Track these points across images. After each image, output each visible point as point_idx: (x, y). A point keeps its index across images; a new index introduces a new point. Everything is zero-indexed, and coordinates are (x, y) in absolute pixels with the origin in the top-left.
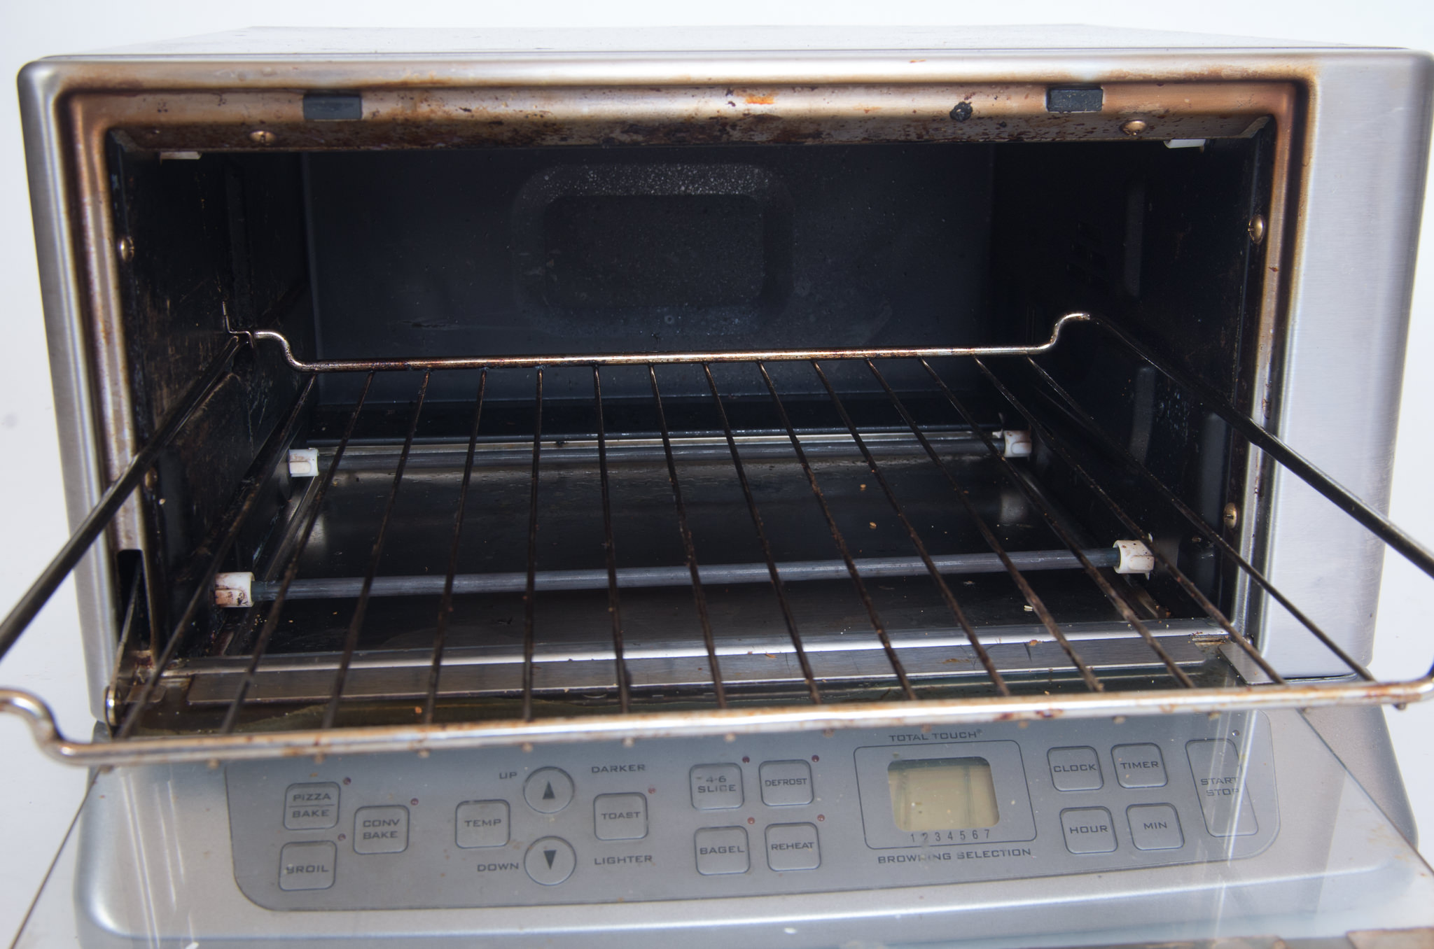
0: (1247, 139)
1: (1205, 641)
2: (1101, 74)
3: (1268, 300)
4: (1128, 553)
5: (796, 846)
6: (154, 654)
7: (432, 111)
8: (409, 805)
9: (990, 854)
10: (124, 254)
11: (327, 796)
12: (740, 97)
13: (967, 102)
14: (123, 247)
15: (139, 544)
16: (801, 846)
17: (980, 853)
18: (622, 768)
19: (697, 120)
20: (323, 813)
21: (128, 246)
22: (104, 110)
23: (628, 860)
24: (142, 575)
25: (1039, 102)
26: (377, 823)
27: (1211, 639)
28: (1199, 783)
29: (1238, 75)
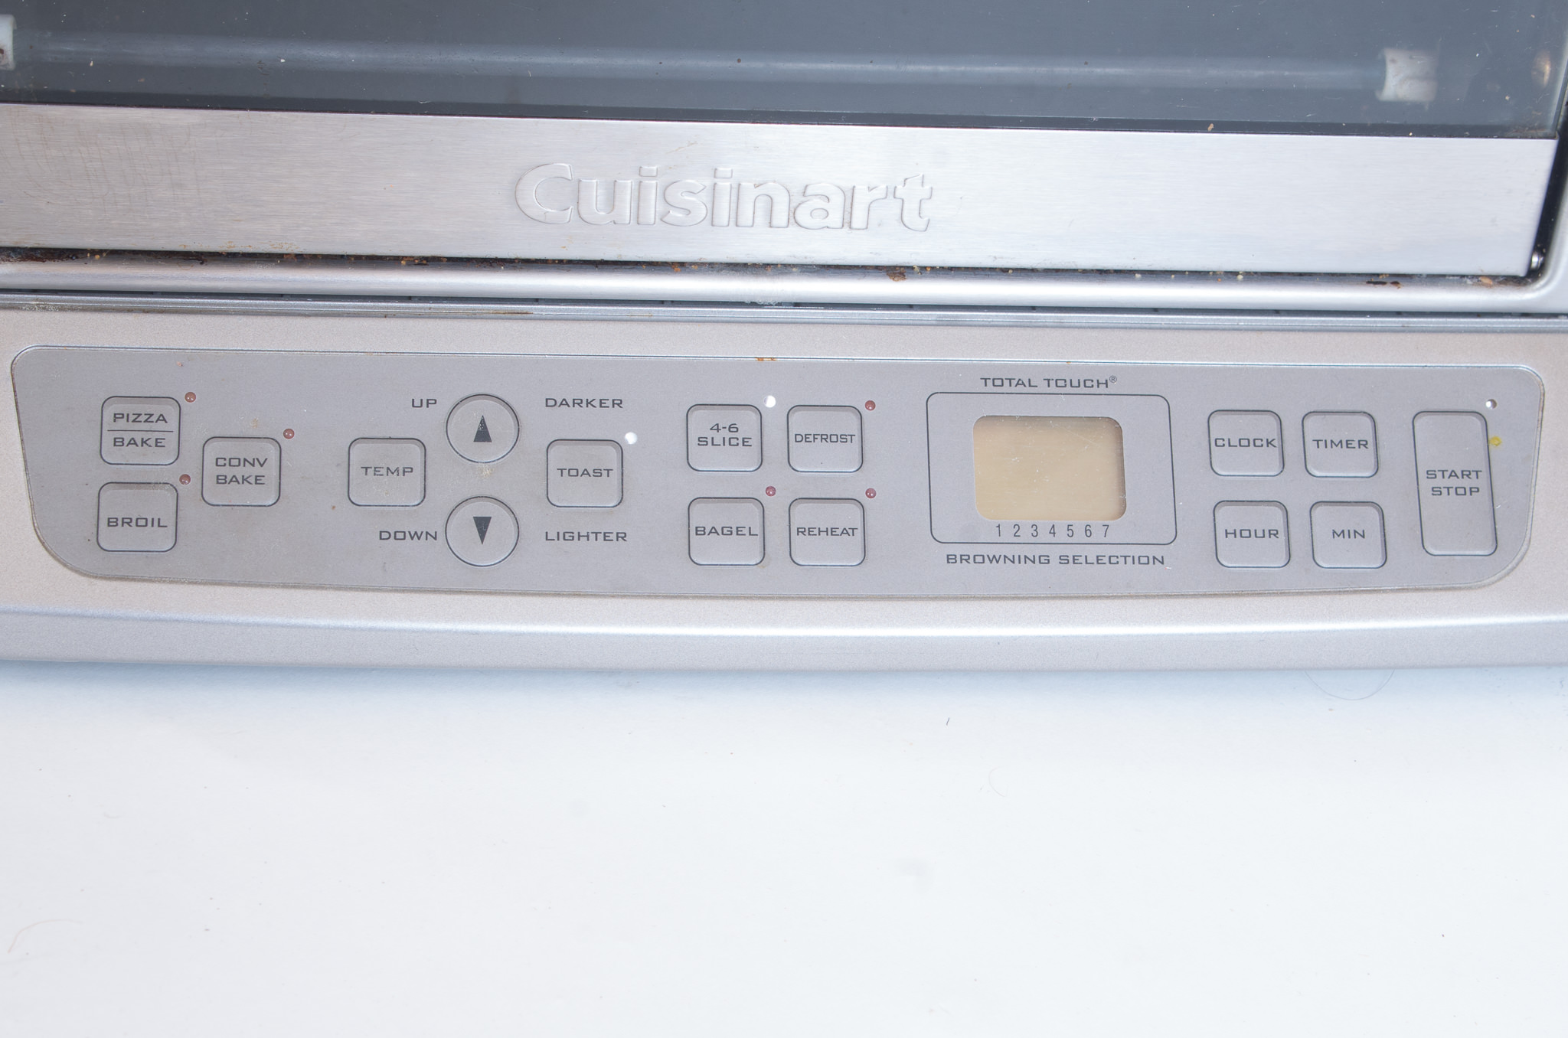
4: (1398, 71)
5: (832, 531)
8: (281, 438)
9: (1106, 560)
11: (162, 418)
16: (839, 532)
17: (1092, 559)
18: (588, 403)
20: (158, 443)
23: (592, 536)
26: (235, 462)
28: (1422, 475)
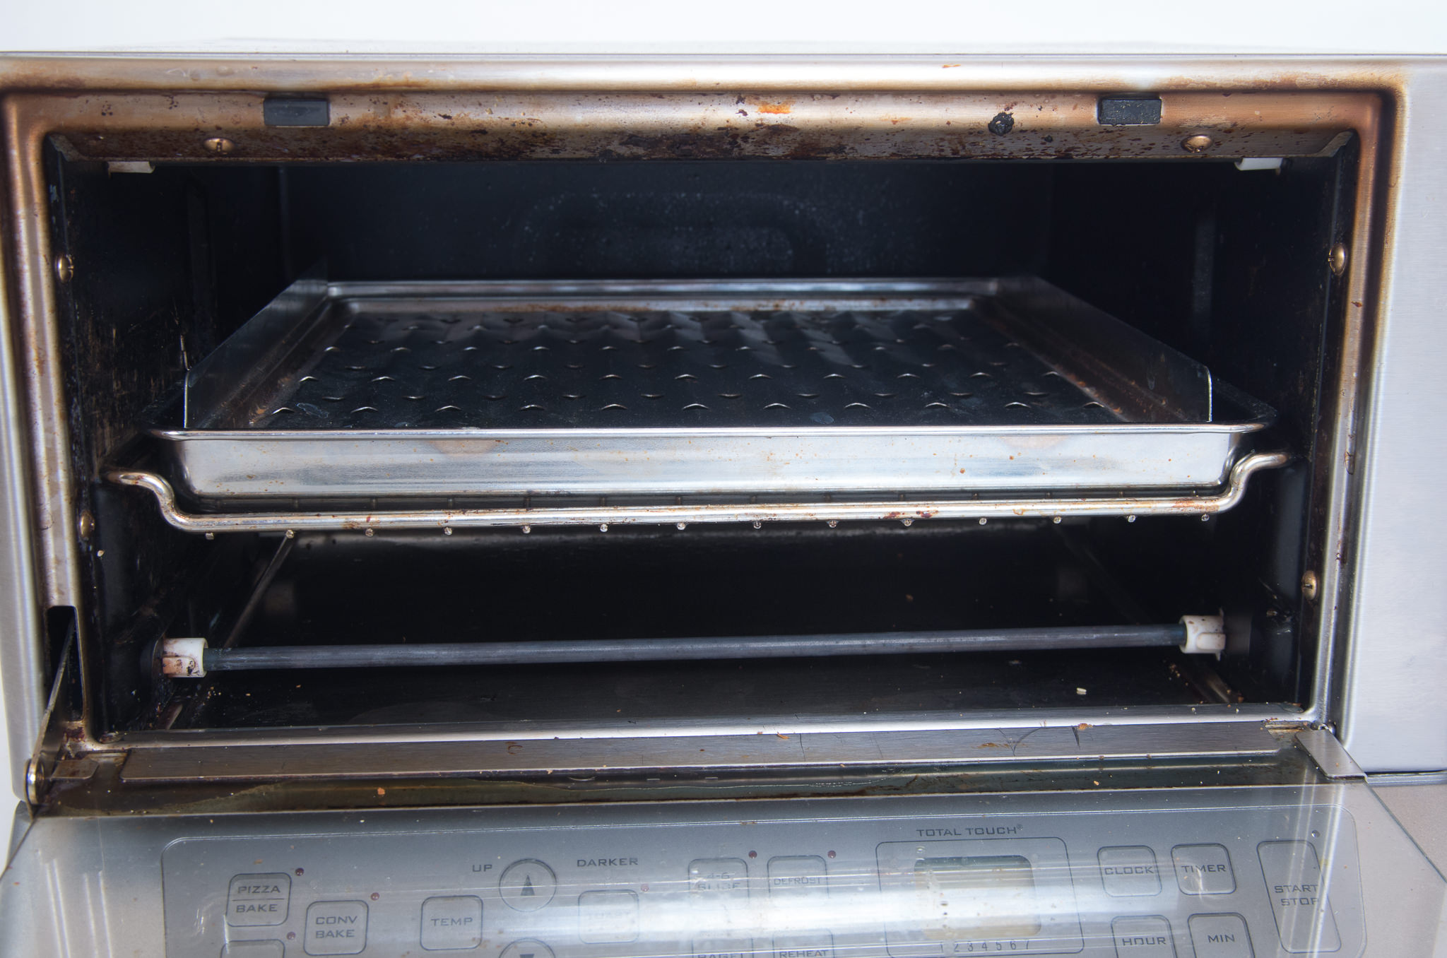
0: (1328, 159)
1: (1280, 728)
2: (1158, 81)
3: (1351, 339)
4: (1196, 630)
5: (808, 953)
6: (86, 726)
7: (408, 118)
8: (368, 900)
10: (61, 274)
11: (276, 889)
12: (753, 106)
13: (1008, 113)
14: (60, 266)
15: (72, 600)
16: (813, 954)
18: (611, 862)
19: (704, 130)
20: (272, 908)
21: (66, 264)
22: (42, 113)
24: (75, 635)
25: (1088, 114)
26: (331, 920)
27: (1287, 726)
28: (1272, 890)
29: (1315, 84)
